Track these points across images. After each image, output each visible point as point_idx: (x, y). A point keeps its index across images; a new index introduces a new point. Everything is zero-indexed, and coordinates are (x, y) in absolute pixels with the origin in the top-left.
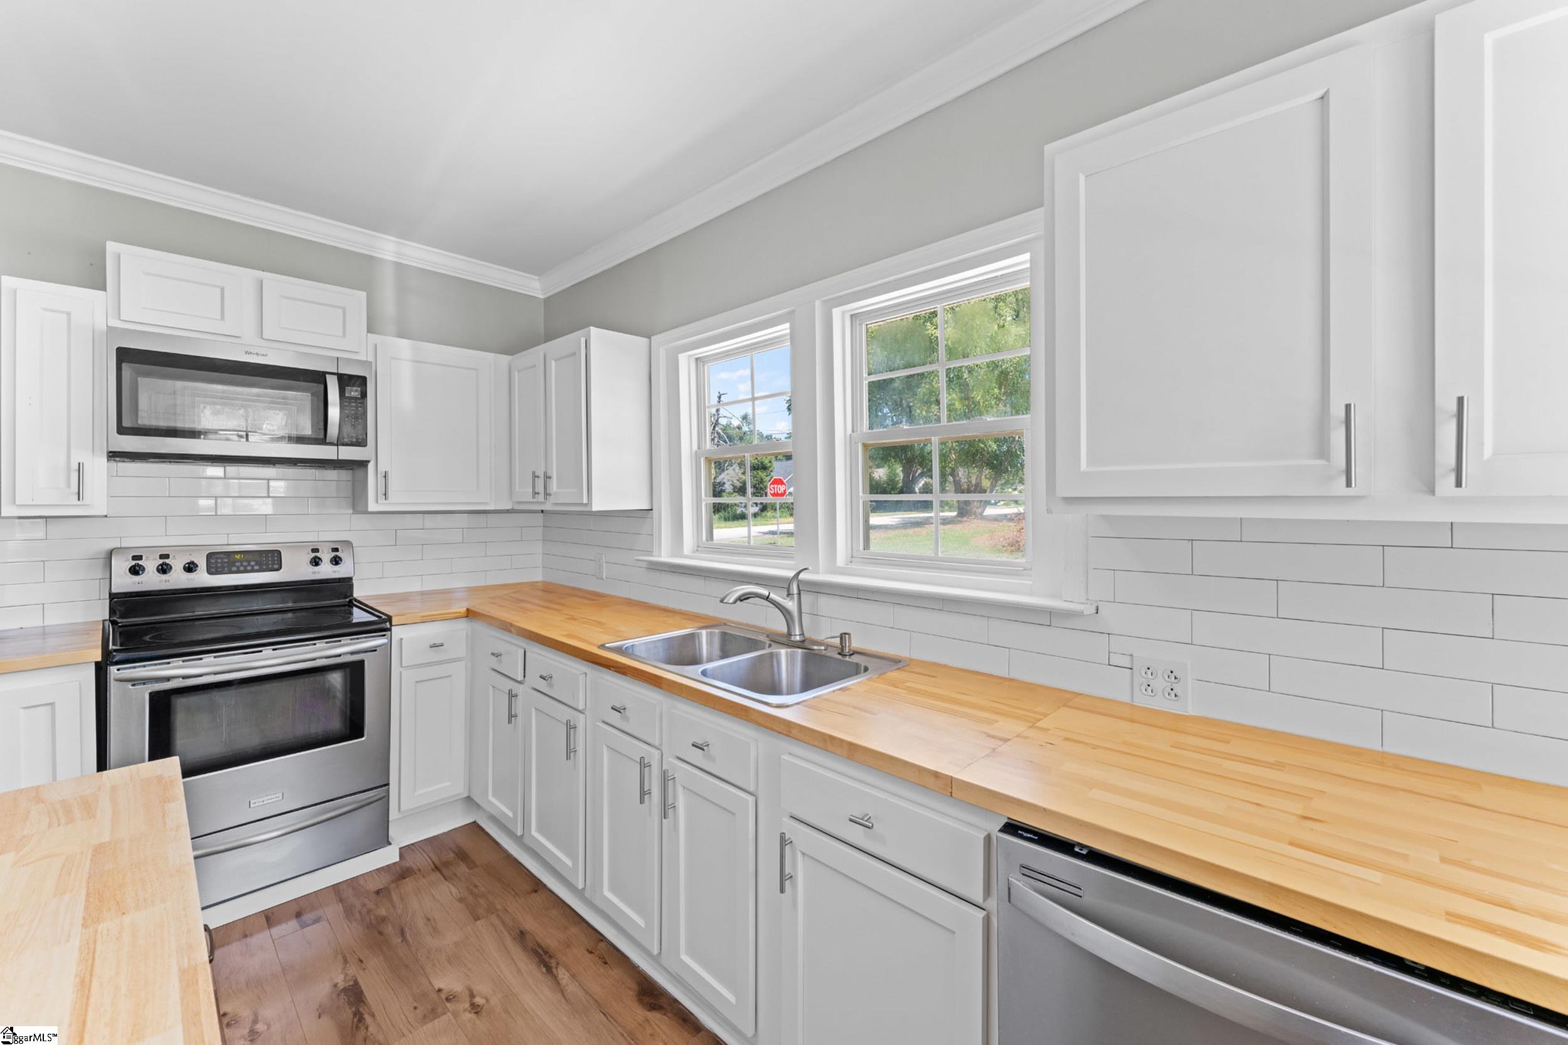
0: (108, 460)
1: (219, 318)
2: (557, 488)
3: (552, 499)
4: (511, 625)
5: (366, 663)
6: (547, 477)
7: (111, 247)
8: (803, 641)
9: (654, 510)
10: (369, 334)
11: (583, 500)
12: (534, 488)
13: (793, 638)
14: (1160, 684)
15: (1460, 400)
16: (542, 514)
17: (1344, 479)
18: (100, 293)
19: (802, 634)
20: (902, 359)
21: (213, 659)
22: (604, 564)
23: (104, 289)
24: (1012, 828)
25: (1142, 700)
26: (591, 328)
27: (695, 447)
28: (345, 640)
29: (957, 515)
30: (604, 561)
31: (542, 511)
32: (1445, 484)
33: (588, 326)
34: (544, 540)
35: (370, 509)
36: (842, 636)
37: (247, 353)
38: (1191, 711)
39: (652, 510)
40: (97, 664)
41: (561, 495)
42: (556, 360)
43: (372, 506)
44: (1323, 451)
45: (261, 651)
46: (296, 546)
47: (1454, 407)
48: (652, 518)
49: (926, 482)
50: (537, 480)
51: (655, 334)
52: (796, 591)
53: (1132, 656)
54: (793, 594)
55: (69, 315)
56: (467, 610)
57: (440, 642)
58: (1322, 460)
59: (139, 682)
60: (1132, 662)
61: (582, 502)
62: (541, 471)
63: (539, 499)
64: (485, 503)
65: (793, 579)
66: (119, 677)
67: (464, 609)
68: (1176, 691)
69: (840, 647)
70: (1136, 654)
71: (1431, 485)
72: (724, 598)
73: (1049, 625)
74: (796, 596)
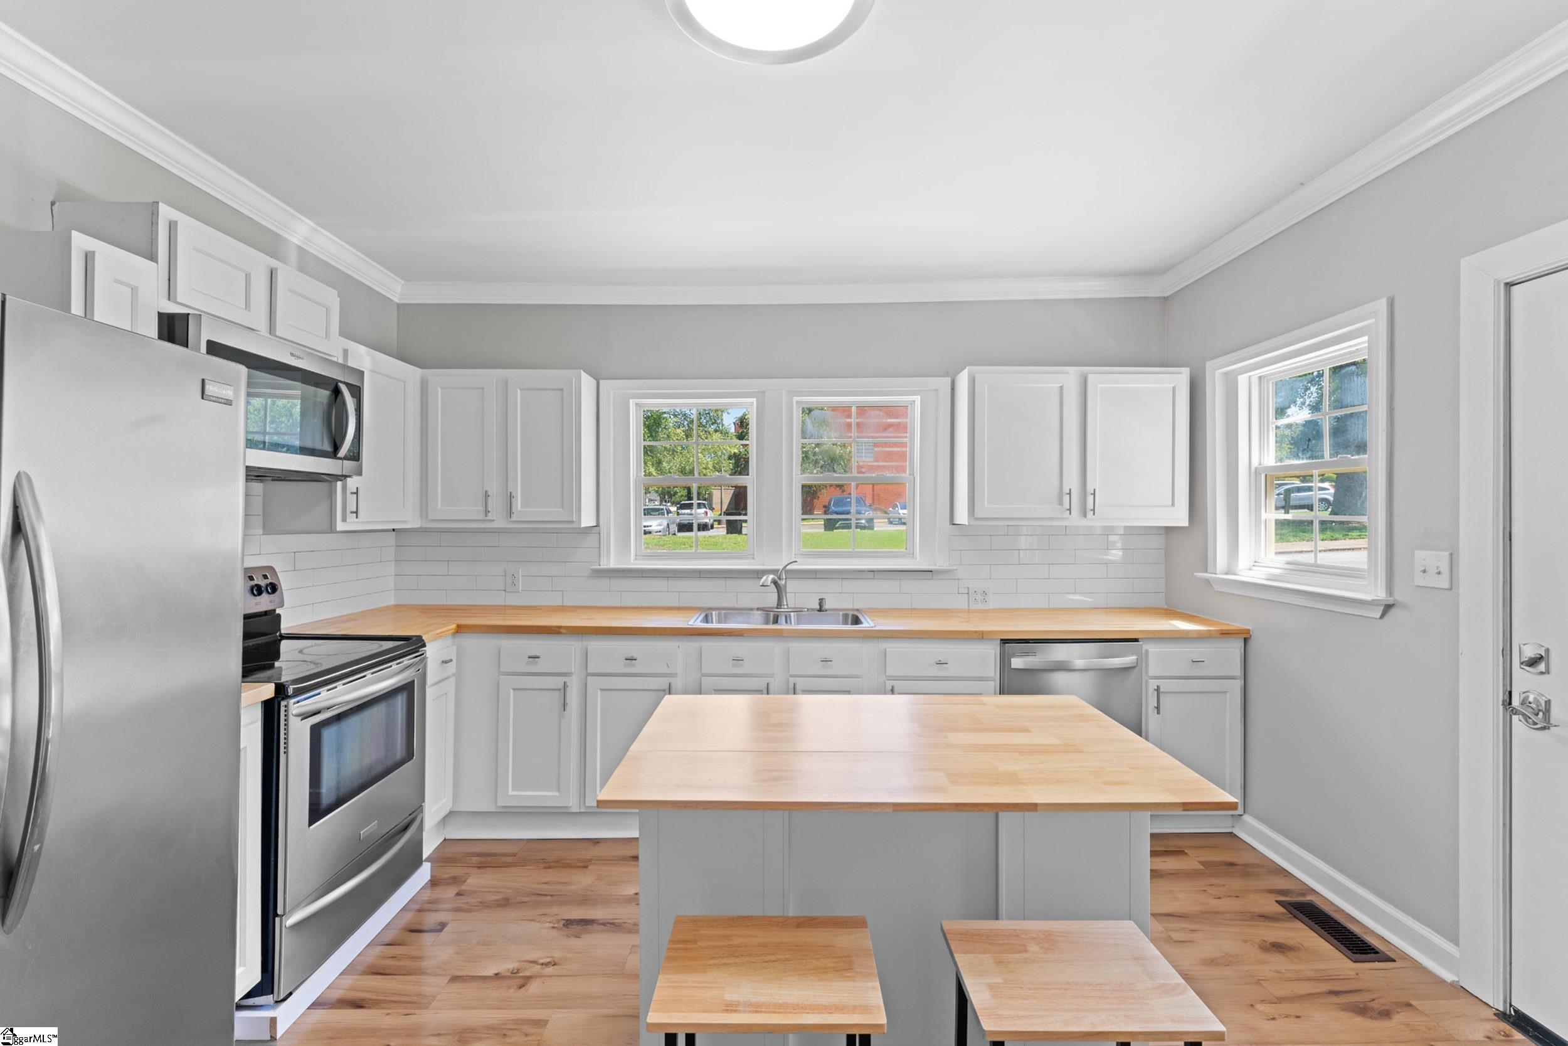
1: (244, 307)
2: (522, 507)
3: (514, 518)
5: (415, 682)
6: (510, 496)
7: (166, 212)
9: (601, 527)
10: (341, 338)
11: (573, 518)
12: (484, 506)
14: (979, 598)
15: (1094, 490)
16: (394, 532)
17: (1069, 512)
18: (154, 265)
19: (787, 604)
22: (520, 577)
23: (156, 260)
24: (1005, 641)
25: (973, 606)
26: (582, 372)
27: (636, 475)
30: (520, 575)
31: (394, 530)
32: (1090, 514)
33: (578, 369)
34: (396, 561)
35: (338, 529)
36: (820, 601)
37: (291, 355)
39: (597, 526)
40: (266, 701)
41: (531, 511)
42: (521, 390)
43: (340, 526)
44: (1060, 501)
45: (364, 676)
47: (1093, 492)
48: (598, 534)
50: (490, 498)
51: (602, 379)
52: (784, 577)
53: (968, 588)
54: (783, 579)
55: (134, 290)
56: (458, 626)
57: (447, 659)
58: (1060, 507)
59: (305, 716)
60: (968, 591)
61: (570, 520)
62: (494, 488)
63: (490, 517)
64: (405, 522)
65: (783, 569)
66: (294, 712)
67: (454, 626)
68: (986, 600)
69: (818, 607)
70: (970, 586)
71: (1085, 515)
72: (764, 582)
73: (932, 579)
74: (784, 580)
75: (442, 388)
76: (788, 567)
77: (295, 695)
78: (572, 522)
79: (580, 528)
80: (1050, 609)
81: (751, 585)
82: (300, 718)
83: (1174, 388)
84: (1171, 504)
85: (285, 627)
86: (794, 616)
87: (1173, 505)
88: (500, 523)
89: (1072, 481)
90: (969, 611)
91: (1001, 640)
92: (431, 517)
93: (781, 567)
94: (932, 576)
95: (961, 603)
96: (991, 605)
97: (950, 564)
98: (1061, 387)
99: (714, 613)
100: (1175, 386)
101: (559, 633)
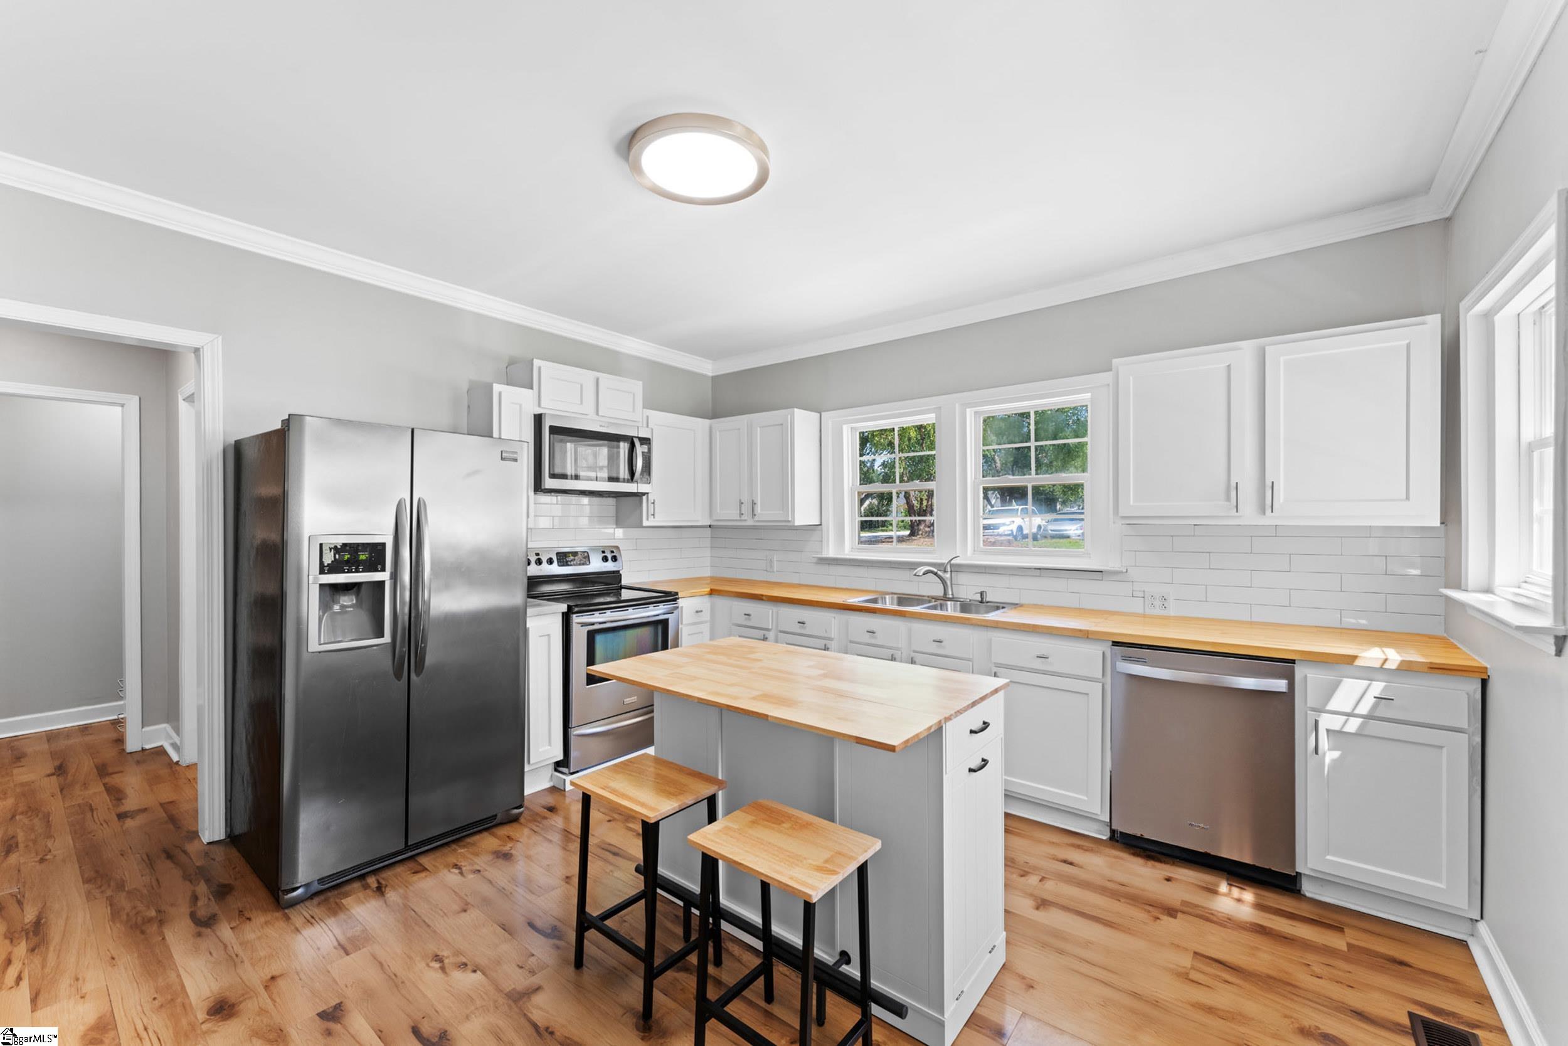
0: (535, 494)
1: (579, 403)
2: (761, 510)
3: (756, 518)
4: (762, 595)
5: (670, 620)
6: (754, 504)
7: (537, 363)
8: (953, 598)
9: (823, 526)
10: (645, 410)
12: (740, 510)
13: (948, 596)
14: (1157, 603)
15: (1273, 483)
16: (709, 529)
17: (1235, 510)
18: (531, 391)
19: (952, 594)
20: (1007, 438)
21: (610, 613)
22: (775, 562)
23: (532, 388)
24: (1116, 644)
25: (1148, 611)
26: (796, 409)
27: (851, 485)
28: (651, 607)
29: (910, 533)
30: (774, 560)
32: (1268, 511)
33: (794, 407)
34: (711, 547)
35: (644, 524)
36: (982, 593)
37: (601, 426)
38: (1172, 614)
39: (821, 525)
40: (563, 613)
41: (766, 514)
42: (760, 427)
43: (645, 523)
44: (1228, 499)
45: (627, 610)
46: (595, 549)
47: (1271, 484)
48: (822, 530)
49: (871, 503)
50: (743, 505)
51: (824, 411)
52: (949, 570)
53: (1144, 591)
54: (947, 571)
55: (521, 406)
56: (711, 590)
57: (700, 609)
58: (1228, 503)
59: (584, 625)
60: (1144, 594)
61: (787, 519)
62: (746, 499)
63: (743, 517)
64: (697, 521)
65: (948, 563)
66: (576, 621)
67: (708, 589)
68: (1165, 605)
69: (980, 599)
70: (1146, 590)
71: (1264, 512)
72: (916, 573)
73: (1102, 580)
74: (949, 573)
75: (719, 431)
76: (952, 562)
77: (577, 612)
78: (789, 521)
79: (794, 526)
80: (1251, 623)
81: (906, 574)
82: (580, 625)
83: (1408, 346)
84: (1405, 498)
85: (624, 582)
86: (951, 604)
87: (1408, 498)
88: (750, 523)
89: (1245, 474)
90: (1144, 616)
91: (1113, 642)
92: (715, 518)
93: (946, 562)
94: (1102, 577)
95: (1137, 606)
96: (1172, 613)
97: (1122, 566)
98: (1229, 366)
99: (887, 597)
100: (1409, 343)
101: (762, 600)
